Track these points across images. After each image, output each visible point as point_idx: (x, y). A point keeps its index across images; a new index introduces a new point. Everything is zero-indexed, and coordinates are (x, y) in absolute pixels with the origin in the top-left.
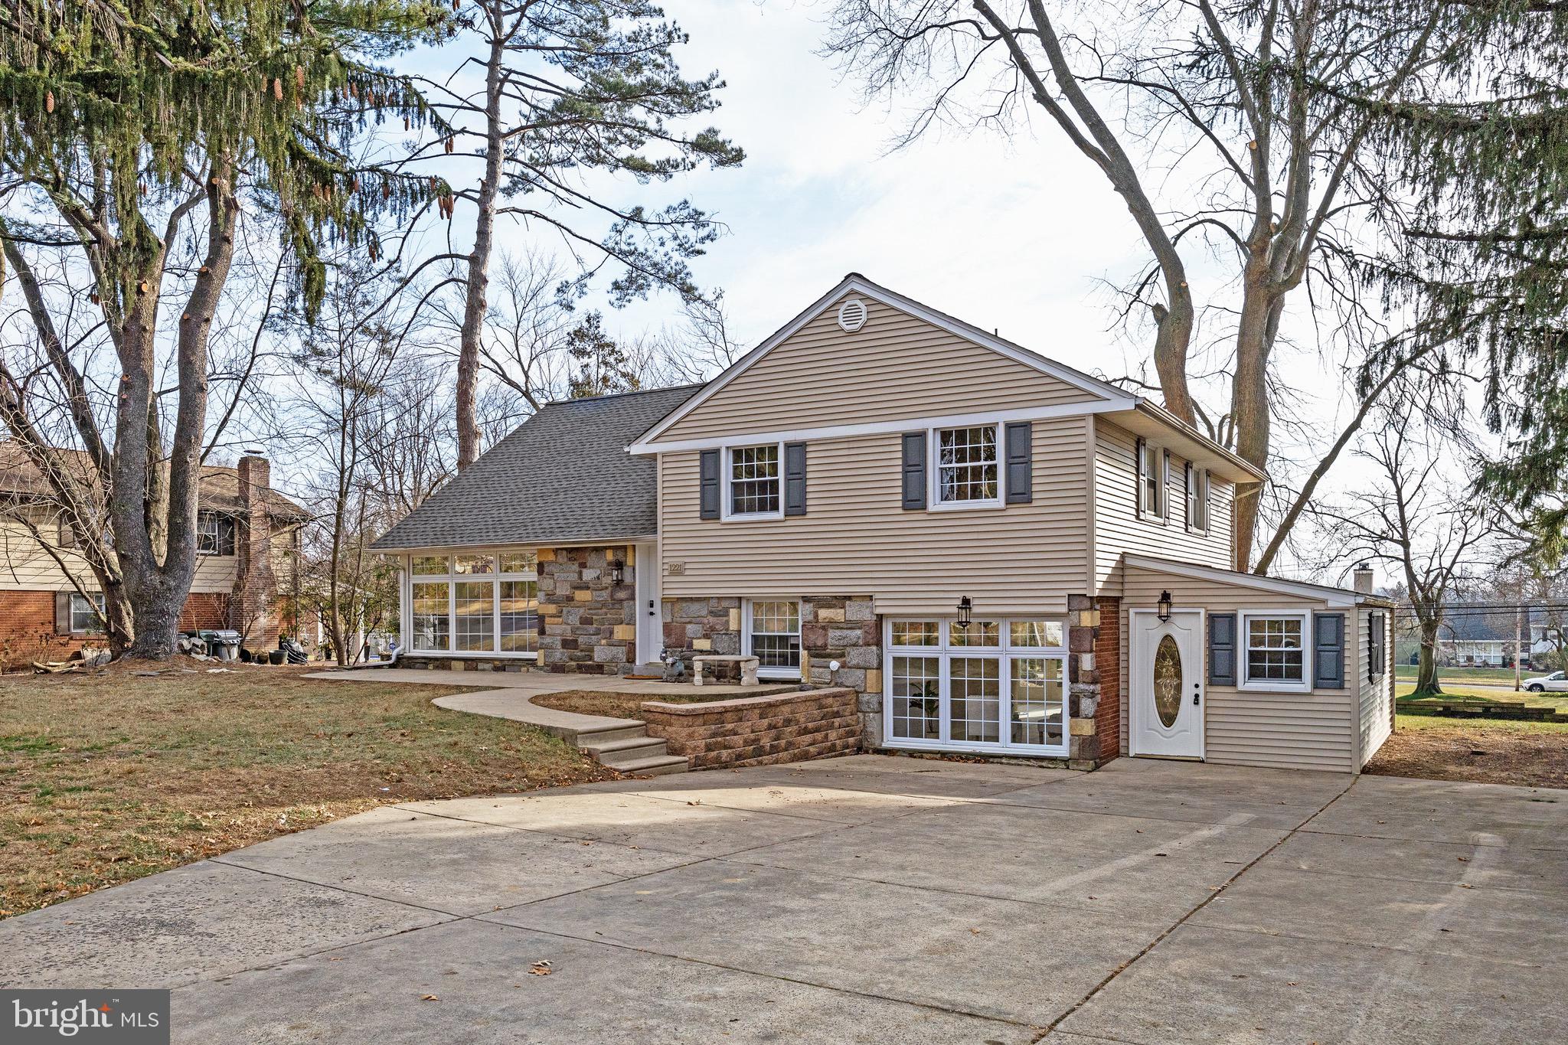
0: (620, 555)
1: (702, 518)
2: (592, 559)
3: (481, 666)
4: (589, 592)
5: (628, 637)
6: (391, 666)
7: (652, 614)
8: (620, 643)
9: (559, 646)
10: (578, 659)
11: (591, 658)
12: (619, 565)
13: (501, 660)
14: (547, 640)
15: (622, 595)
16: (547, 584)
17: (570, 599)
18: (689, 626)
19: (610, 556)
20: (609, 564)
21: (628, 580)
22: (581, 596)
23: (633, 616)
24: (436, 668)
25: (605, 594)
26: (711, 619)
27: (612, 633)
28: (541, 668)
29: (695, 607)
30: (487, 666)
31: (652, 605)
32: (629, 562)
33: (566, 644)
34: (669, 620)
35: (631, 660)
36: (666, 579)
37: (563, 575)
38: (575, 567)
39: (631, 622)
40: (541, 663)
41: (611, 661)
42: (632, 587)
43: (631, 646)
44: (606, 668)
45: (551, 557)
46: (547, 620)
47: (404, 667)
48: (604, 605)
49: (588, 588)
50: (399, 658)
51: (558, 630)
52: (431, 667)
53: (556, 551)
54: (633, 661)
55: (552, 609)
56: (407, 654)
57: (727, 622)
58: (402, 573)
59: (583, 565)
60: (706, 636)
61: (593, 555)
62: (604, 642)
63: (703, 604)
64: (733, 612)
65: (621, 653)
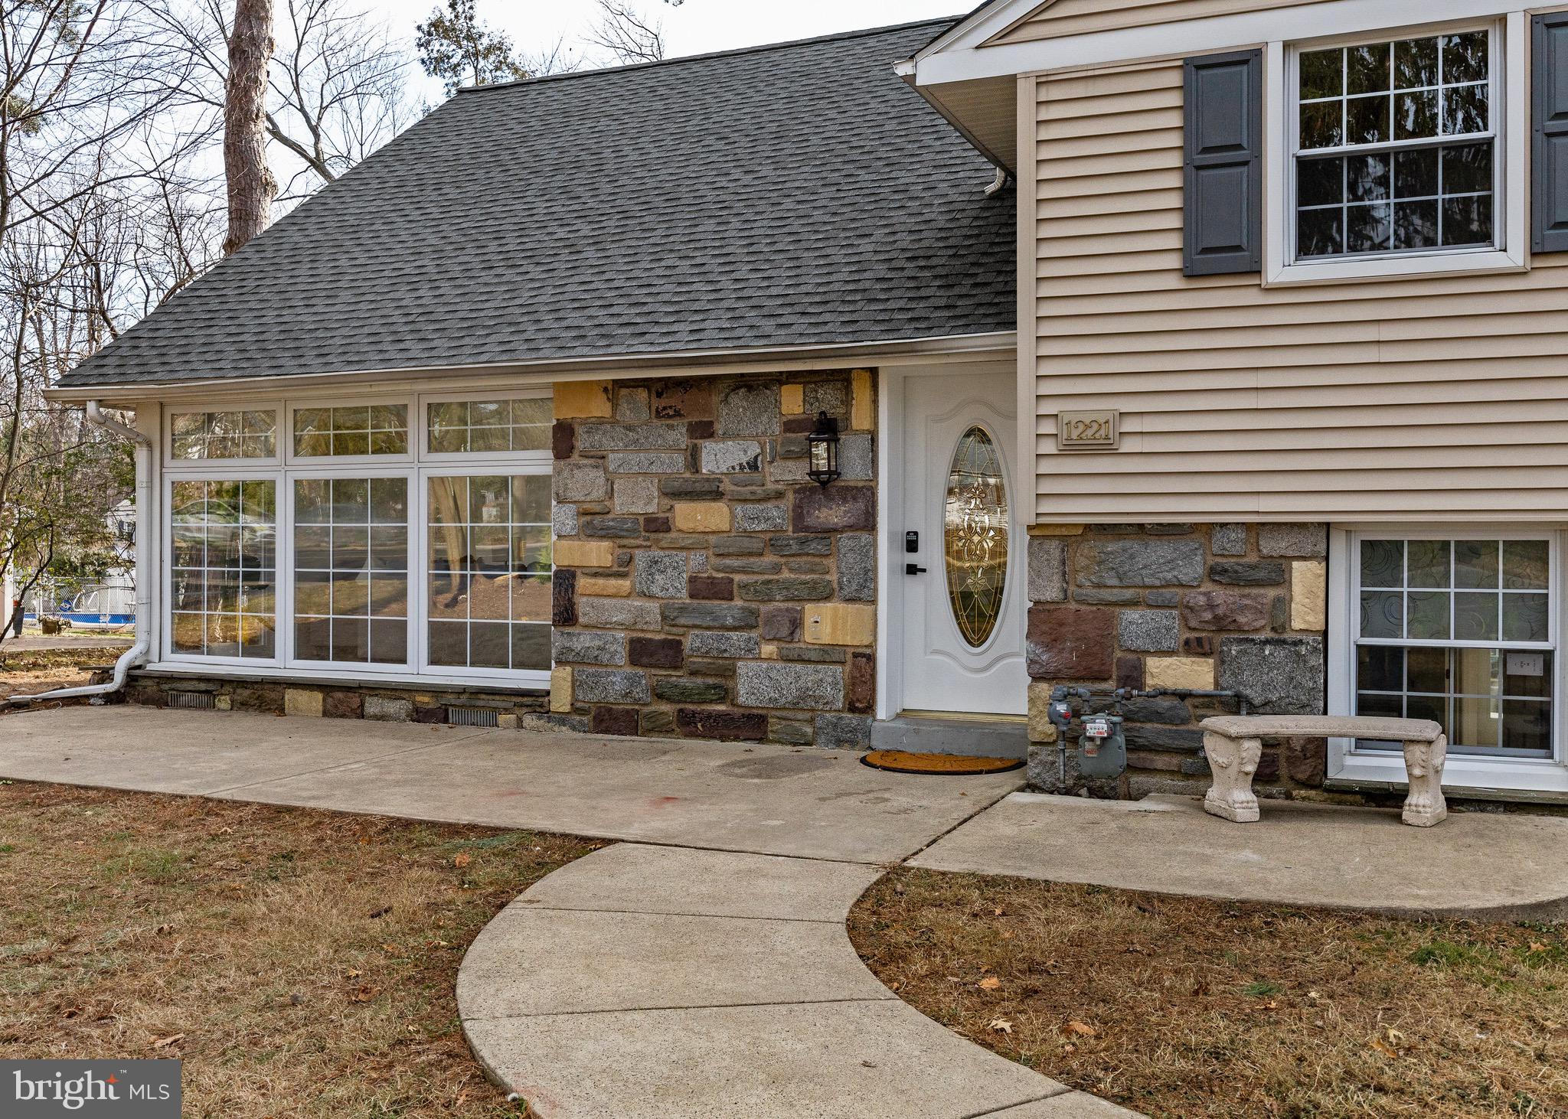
0: (828, 400)
1: (1189, 273)
2: (732, 411)
3: (373, 706)
4: (721, 508)
5: (852, 638)
6: (111, 699)
7: (912, 570)
8: (827, 654)
9: (622, 657)
10: (684, 695)
11: (725, 694)
12: (828, 428)
13: (436, 691)
14: (583, 641)
15: (832, 514)
16: (586, 483)
17: (657, 525)
18: (1132, 615)
19: (792, 402)
20: (791, 426)
21: (853, 472)
22: (690, 516)
23: (869, 575)
24: (242, 706)
25: (778, 514)
26: (1222, 596)
27: (796, 624)
28: (562, 719)
29: (1159, 552)
30: (392, 707)
31: (912, 546)
32: (860, 419)
33: (641, 651)
34: (1052, 593)
35: (862, 703)
36: (1046, 467)
37: (637, 460)
38: (679, 435)
39: (863, 593)
40: (561, 703)
41: (795, 706)
42: (867, 494)
43: (866, 659)
44: (774, 725)
45: (600, 408)
46: (582, 583)
47: (146, 702)
48: (774, 543)
49: (717, 495)
50: (134, 676)
51: (619, 612)
52: (224, 702)
53: (614, 390)
54: (870, 708)
55: (598, 553)
56: (154, 667)
57: (1282, 605)
58: (141, 456)
59: (704, 430)
60: (1195, 648)
61: (738, 400)
62: (768, 649)
63: (1185, 546)
64: (1305, 575)
65: (830, 683)
